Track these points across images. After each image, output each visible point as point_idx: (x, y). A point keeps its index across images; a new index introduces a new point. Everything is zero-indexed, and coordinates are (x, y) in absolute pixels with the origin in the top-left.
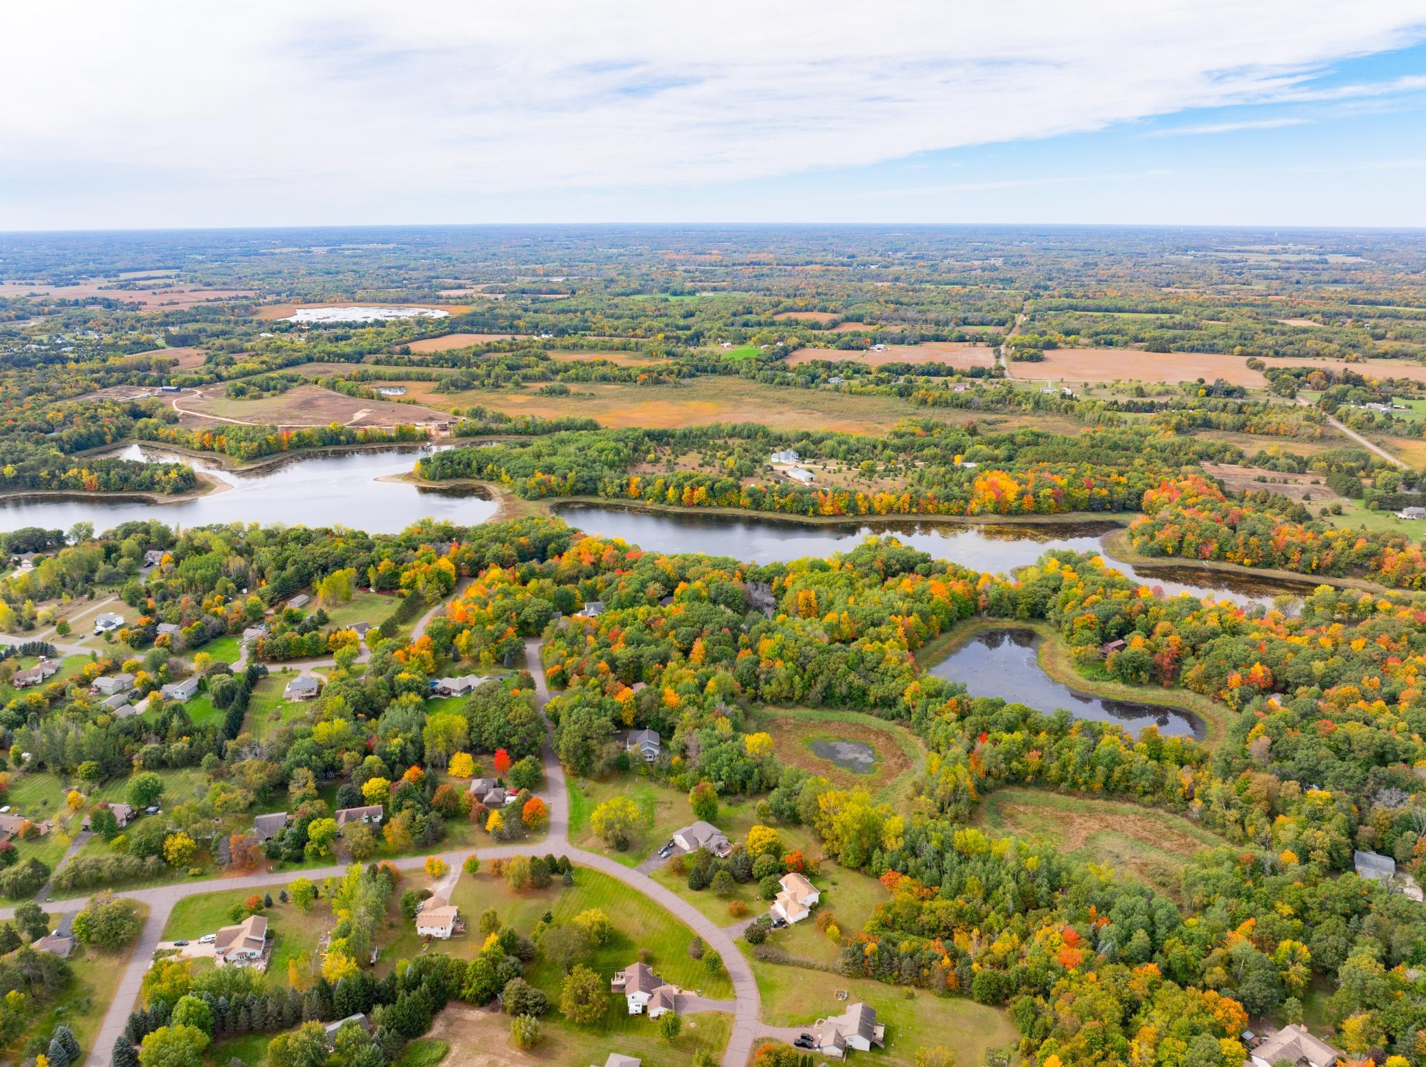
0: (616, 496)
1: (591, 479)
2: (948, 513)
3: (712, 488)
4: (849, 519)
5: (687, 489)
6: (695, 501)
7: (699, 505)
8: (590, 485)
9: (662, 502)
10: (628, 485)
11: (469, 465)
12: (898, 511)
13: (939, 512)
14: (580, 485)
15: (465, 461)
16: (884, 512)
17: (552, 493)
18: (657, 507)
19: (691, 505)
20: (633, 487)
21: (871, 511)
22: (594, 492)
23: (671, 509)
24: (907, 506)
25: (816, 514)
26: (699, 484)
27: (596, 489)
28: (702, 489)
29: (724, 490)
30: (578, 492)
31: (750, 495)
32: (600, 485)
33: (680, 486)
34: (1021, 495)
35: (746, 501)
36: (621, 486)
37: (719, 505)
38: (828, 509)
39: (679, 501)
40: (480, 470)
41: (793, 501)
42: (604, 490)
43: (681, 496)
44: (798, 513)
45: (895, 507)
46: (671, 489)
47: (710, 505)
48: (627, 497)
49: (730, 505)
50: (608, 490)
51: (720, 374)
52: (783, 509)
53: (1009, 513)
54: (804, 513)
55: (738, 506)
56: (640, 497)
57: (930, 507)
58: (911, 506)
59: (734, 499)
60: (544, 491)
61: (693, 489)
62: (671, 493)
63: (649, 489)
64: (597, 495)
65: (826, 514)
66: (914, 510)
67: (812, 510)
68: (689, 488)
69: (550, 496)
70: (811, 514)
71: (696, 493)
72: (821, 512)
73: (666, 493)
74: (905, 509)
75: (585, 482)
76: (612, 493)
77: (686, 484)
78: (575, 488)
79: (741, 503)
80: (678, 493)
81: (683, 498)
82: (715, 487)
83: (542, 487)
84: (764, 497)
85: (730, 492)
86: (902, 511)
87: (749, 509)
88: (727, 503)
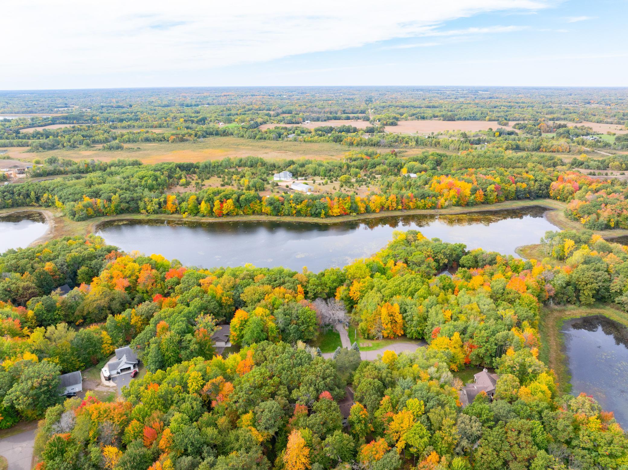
0: (155, 212)
1: (133, 199)
2: (424, 208)
3: (238, 200)
4: (352, 218)
5: (217, 203)
6: (225, 212)
7: (228, 214)
8: (132, 205)
9: (196, 215)
10: (165, 202)
11: (28, 195)
12: (388, 209)
13: (417, 208)
14: (124, 205)
15: (24, 191)
16: (378, 210)
17: (99, 213)
18: (192, 219)
19: (221, 215)
20: (169, 203)
21: (368, 210)
22: (137, 210)
23: (204, 220)
24: (394, 205)
25: (327, 216)
26: (227, 197)
27: (138, 207)
28: (230, 201)
29: (248, 201)
30: (122, 211)
31: (271, 204)
32: (141, 204)
33: (210, 200)
34: (474, 191)
35: (269, 209)
36: (160, 204)
37: (245, 214)
38: (336, 211)
39: (211, 213)
40: (38, 199)
41: (308, 206)
42: (145, 208)
43: (212, 209)
44: (311, 215)
45: (386, 207)
46: (203, 203)
47: (237, 215)
48: (165, 212)
49: (253, 213)
50: (149, 207)
51: (221, 136)
52: (299, 213)
53: (467, 205)
54: (317, 215)
55: (261, 213)
56: (177, 212)
57: (411, 204)
58: (398, 204)
59: (257, 208)
60: (91, 212)
61: (222, 202)
62: (203, 207)
63: (184, 204)
64: (139, 213)
65: (335, 215)
66: (400, 207)
67: (323, 212)
68: (218, 201)
69: (97, 216)
70: (322, 215)
71: (225, 205)
72: (331, 214)
73: (199, 207)
74: (393, 207)
75: (128, 203)
76: (152, 210)
77: (215, 198)
78: (119, 208)
79: (263, 211)
80: (209, 206)
81: (214, 210)
82: (241, 199)
83: (89, 209)
84: (283, 204)
85: (253, 202)
86: (390, 208)
87: (270, 215)
88: (251, 211)
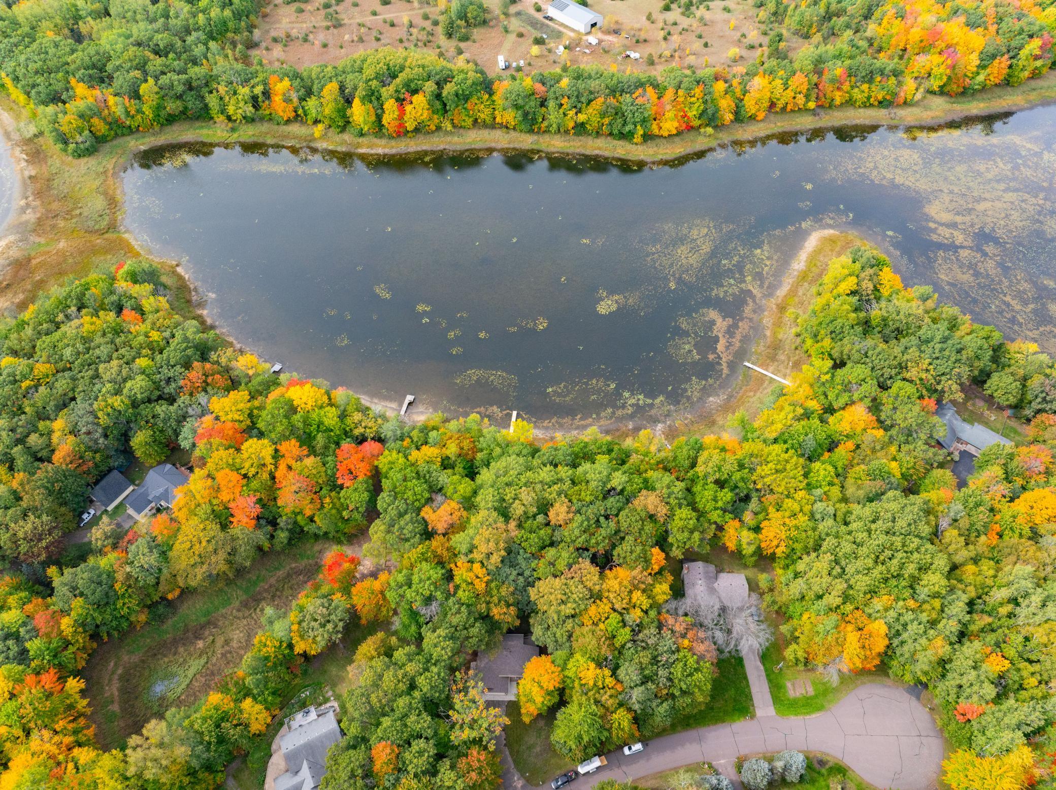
0: (248, 120)
2: (867, 105)
3: (438, 95)
5: (390, 106)
6: (410, 126)
7: (417, 130)
8: (192, 102)
9: (343, 129)
10: (267, 94)
12: (785, 109)
13: (850, 103)
14: (172, 106)
16: (761, 115)
17: (118, 127)
19: (401, 132)
20: (277, 97)
21: (739, 116)
22: (203, 115)
23: (364, 146)
24: (801, 99)
25: (648, 137)
26: (411, 88)
27: (206, 107)
28: (419, 100)
29: (462, 98)
30: (172, 120)
31: (516, 105)
32: (212, 101)
33: (373, 97)
34: (988, 58)
35: (510, 116)
36: (254, 100)
37: (457, 127)
38: (670, 125)
39: (378, 127)
42: (223, 111)
43: (379, 118)
44: (611, 135)
45: (780, 105)
46: (356, 102)
47: (439, 131)
48: (270, 119)
49: (475, 123)
50: (231, 110)
52: (580, 129)
54: (626, 136)
55: (493, 125)
56: (297, 118)
57: (838, 98)
58: (807, 99)
59: (484, 115)
61: (401, 101)
62: (359, 112)
63: (312, 104)
64: (211, 121)
65: (666, 134)
66: (812, 105)
67: (640, 131)
68: (392, 101)
69: (116, 136)
70: (638, 138)
71: (408, 108)
72: (656, 131)
73: (349, 112)
74: (796, 104)
75: (180, 97)
76: (239, 116)
77: (385, 92)
78: (163, 113)
79: (498, 120)
80: (372, 112)
81: (384, 122)
82: (445, 93)
83: (95, 121)
84: (542, 104)
85: (474, 100)
86: (789, 107)
87: (514, 129)
88: (469, 121)
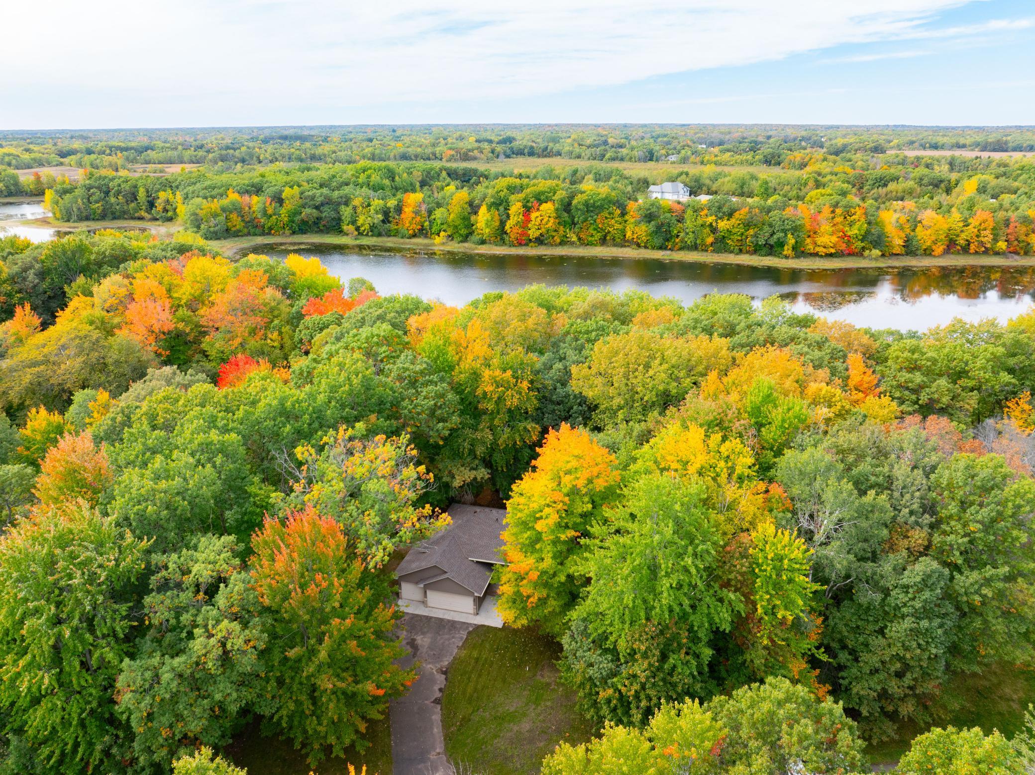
0: (374, 231)
1: (328, 202)
3: (567, 206)
4: (871, 260)
5: (516, 208)
6: (533, 233)
7: (540, 241)
8: (327, 212)
9: (465, 238)
10: (399, 209)
11: (134, 197)
12: (965, 250)
14: (308, 213)
15: (126, 187)
16: (939, 249)
17: (253, 227)
18: (455, 247)
19: (524, 240)
20: (408, 211)
21: (910, 248)
22: (336, 227)
23: (483, 250)
24: (987, 238)
25: (799, 252)
26: (540, 198)
27: (339, 220)
28: (548, 208)
29: (592, 208)
30: (304, 227)
31: (649, 217)
32: (346, 212)
33: (500, 204)
35: (643, 231)
36: (386, 213)
37: (583, 243)
38: (827, 239)
39: (501, 234)
40: (151, 205)
41: (748, 225)
42: (353, 222)
43: (503, 224)
44: (756, 250)
45: (961, 241)
46: (483, 210)
47: (562, 243)
48: (396, 234)
49: (603, 241)
50: (361, 221)
52: (721, 244)
54: (772, 249)
55: (624, 242)
56: (422, 232)
58: (995, 240)
59: (614, 226)
60: (237, 222)
61: (527, 210)
62: (483, 219)
63: (439, 214)
64: (341, 232)
65: (822, 251)
66: (1002, 245)
67: (791, 241)
68: (519, 204)
69: (249, 234)
70: (787, 251)
71: (533, 215)
72: (810, 247)
73: (473, 218)
74: (982, 244)
75: (317, 208)
76: (367, 227)
77: (512, 198)
78: (297, 218)
79: (629, 234)
80: (497, 218)
81: (507, 228)
82: (574, 202)
83: (234, 216)
84: (681, 220)
85: (605, 214)
86: (973, 247)
87: (646, 247)
88: (598, 236)
